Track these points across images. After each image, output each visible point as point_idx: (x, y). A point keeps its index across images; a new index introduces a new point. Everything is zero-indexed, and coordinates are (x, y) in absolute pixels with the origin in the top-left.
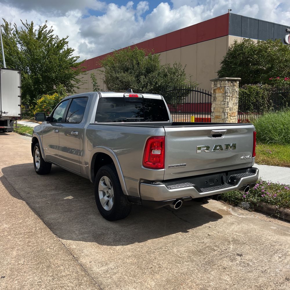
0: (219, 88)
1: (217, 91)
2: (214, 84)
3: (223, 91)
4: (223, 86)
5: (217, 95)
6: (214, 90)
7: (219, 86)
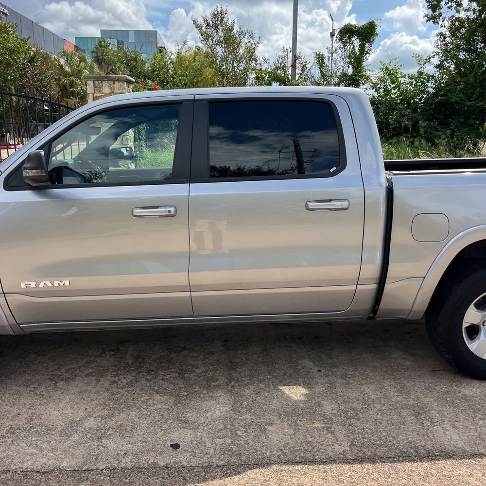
2: (95, 87)
7: (106, 90)
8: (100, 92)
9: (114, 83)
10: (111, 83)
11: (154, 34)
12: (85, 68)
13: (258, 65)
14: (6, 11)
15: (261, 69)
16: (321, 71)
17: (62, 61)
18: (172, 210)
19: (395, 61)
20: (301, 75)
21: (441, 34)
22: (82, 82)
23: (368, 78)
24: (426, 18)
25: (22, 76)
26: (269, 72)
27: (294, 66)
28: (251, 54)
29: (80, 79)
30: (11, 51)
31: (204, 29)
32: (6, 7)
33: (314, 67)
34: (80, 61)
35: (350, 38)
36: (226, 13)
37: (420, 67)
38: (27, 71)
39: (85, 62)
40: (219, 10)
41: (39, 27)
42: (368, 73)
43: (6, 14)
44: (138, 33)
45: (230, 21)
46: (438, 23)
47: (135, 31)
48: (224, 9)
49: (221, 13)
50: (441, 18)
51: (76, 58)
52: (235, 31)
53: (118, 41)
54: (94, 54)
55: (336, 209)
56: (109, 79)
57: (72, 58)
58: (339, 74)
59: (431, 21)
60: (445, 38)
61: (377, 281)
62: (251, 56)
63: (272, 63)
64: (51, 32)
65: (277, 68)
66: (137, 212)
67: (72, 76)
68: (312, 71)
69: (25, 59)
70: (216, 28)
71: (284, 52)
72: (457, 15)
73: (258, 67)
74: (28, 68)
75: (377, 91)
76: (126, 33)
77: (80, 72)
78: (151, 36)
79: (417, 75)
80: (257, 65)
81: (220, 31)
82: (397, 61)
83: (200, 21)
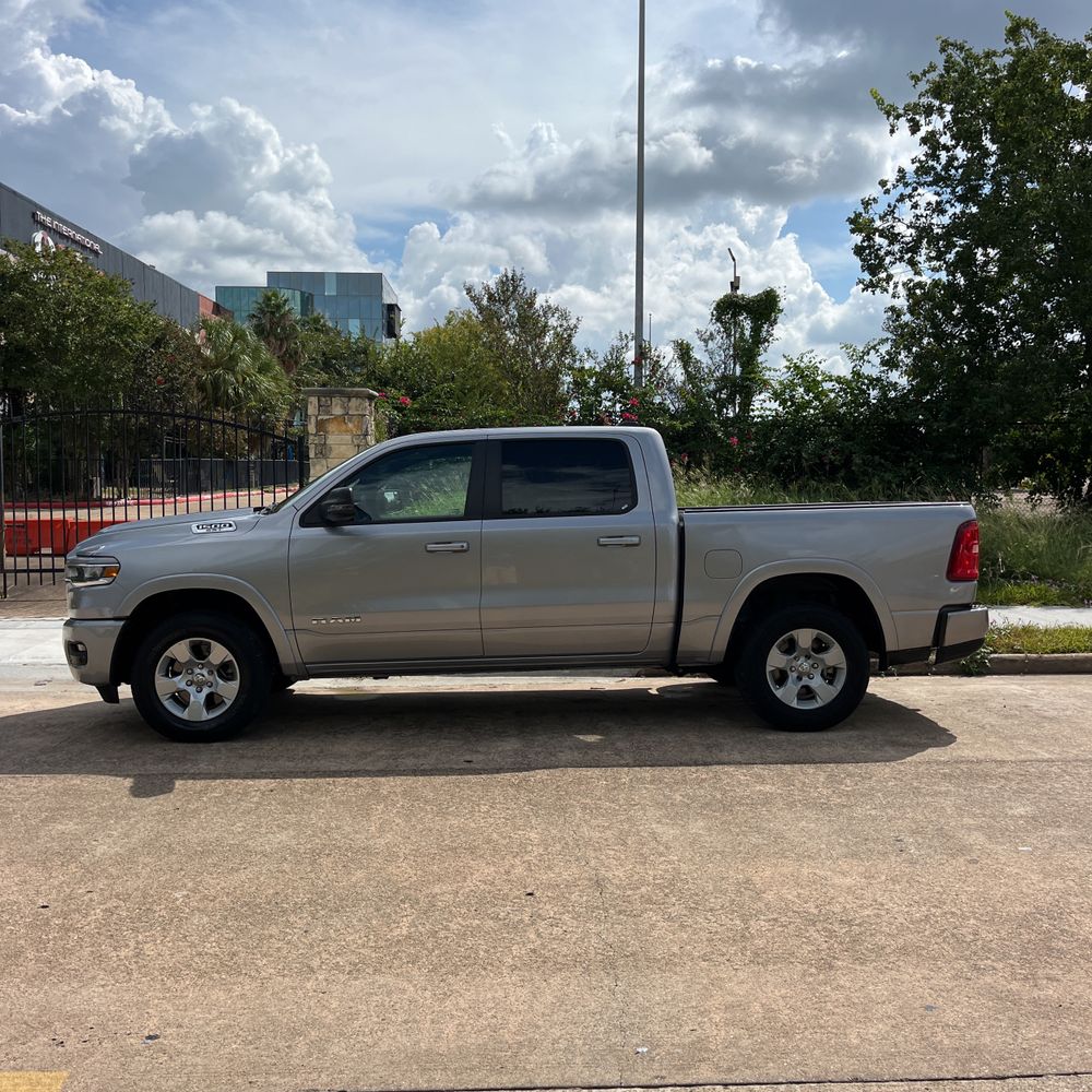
0: (342, 419)
1: (331, 427)
2: (320, 406)
3: (359, 427)
4: (356, 413)
5: (332, 440)
6: (320, 425)
7: (337, 411)
8: (328, 413)
9: (349, 400)
10: (346, 400)
11: (375, 281)
12: (243, 352)
13: (578, 363)
14: (96, 247)
15: (583, 368)
16: (687, 371)
17: (199, 338)
18: (465, 545)
19: (810, 355)
20: (651, 378)
21: (892, 309)
22: (236, 379)
23: (766, 383)
24: (861, 286)
25: (140, 372)
26: (596, 372)
27: (638, 363)
28: (564, 344)
29: (234, 373)
30: (122, 329)
31: (485, 302)
32: (96, 239)
33: (673, 364)
34: (235, 340)
35: (735, 315)
36: (521, 280)
37: (853, 364)
38: (150, 364)
39: (245, 341)
40: (510, 275)
41: (155, 274)
42: (767, 375)
43: (96, 253)
44: (342, 278)
45: (528, 291)
46: (886, 290)
47: (337, 274)
48: (518, 274)
49: (512, 279)
50: (891, 283)
51: (228, 333)
52: (537, 306)
53: (302, 293)
54: (255, 321)
55: (627, 545)
56: (342, 394)
57: (218, 333)
58: (718, 374)
59: (870, 290)
60: (899, 316)
61: (672, 619)
62: (564, 348)
63: (600, 359)
64: (176, 283)
65: (610, 366)
66: (430, 547)
67: (217, 367)
68: (671, 371)
69: (145, 342)
70: (505, 302)
71: (621, 340)
72: (917, 279)
73: (577, 365)
74: (150, 358)
75: (782, 403)
76: (318, 278)
77: (234, 359)
78: (371, 284)
79: (849, 377)
80: (575, 361)
81: (511, 307)
82: (813, 354)
83: (478, 290)
